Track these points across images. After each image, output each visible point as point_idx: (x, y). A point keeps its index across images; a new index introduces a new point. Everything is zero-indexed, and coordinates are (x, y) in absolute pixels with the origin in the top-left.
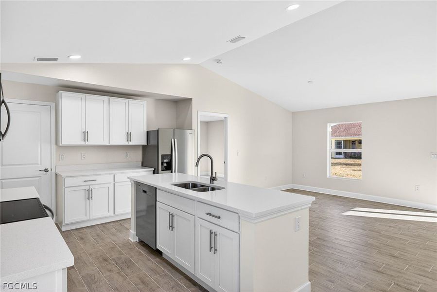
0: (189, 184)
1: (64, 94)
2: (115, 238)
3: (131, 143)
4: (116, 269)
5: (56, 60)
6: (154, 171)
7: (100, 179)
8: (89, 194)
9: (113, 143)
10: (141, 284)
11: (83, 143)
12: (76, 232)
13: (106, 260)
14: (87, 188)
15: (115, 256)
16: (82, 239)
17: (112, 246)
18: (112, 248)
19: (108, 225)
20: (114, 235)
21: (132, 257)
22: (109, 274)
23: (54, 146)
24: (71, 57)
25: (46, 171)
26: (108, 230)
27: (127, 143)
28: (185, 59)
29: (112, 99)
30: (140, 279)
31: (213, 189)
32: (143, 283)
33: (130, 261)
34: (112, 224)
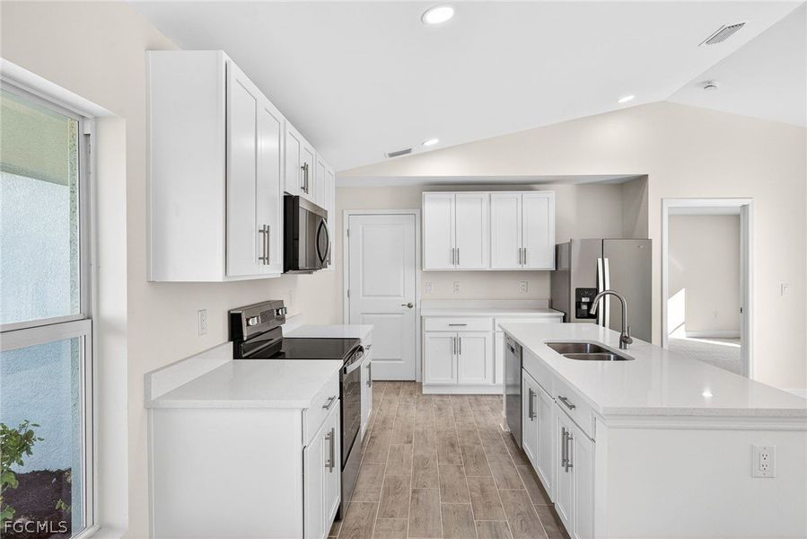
0: (586, 344)
1: (427, 195)
2: (481, 419)
3: (526, 267)
4: (458, 460)
5: (408, 151)
6: (564, 317)
7: (472, 324)
8: (456, 346)
9: (495, 267)
10: (479, 491)
11: (452, 267)
12: (438, 399)
13: (452, 445)
14: (454, 335)
15: (466, 444)
16: (440, 409)
17: (470, 429)
18: (470, 431)
19: (484, 398)
20: (483, 414)
21: (489, 452)
22: (446, 463)
23: (419, 272)
24: (426, 144)
25: (410, 306)
26: (479, 405)
27: (519, 267)
28: (621, 101)
29: (495, 194)
30: (481, 485)
31: (618, 358)
32: (483, 491)
33: (483, 456)
34: (490, 398)
